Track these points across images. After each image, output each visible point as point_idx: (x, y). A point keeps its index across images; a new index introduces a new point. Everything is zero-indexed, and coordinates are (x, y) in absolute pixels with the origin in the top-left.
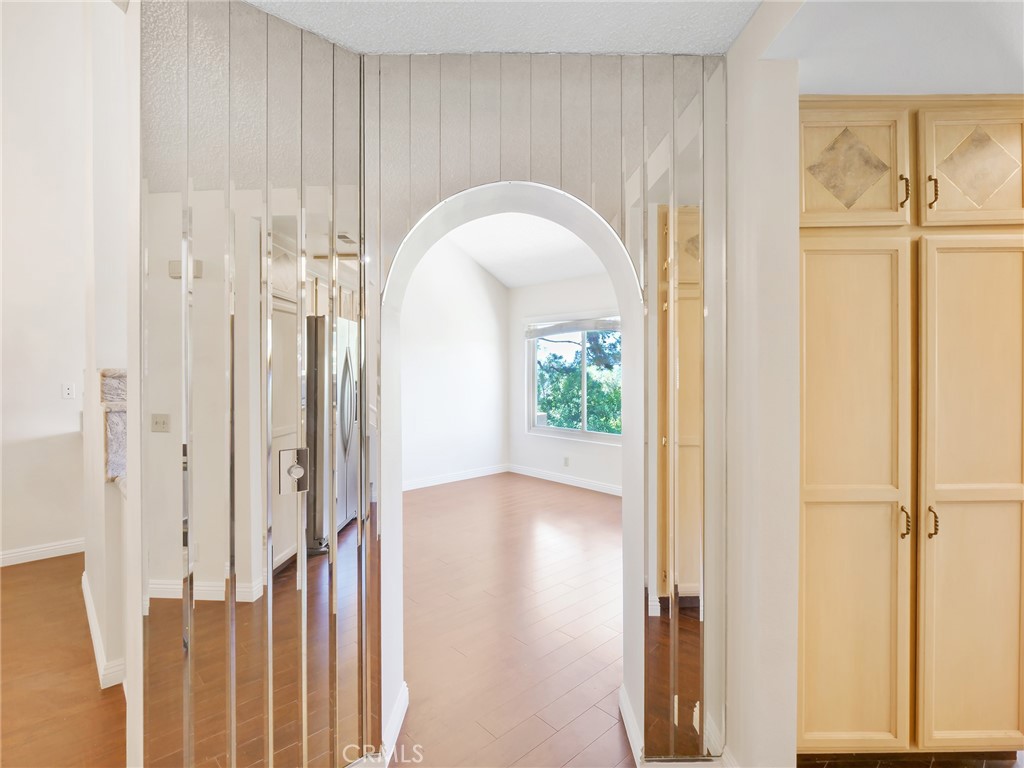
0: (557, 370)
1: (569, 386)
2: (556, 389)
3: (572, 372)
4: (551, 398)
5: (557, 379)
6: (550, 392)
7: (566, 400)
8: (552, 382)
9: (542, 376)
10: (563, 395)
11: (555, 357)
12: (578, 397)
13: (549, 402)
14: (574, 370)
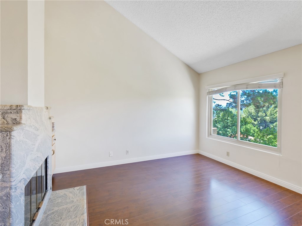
0: (219, 110)
1: (224, 116)
2: (218, 117)
3: (225, 111)
4: (217, 120)
5: (219, 113)
6: (216, 118)
7: (223, 120)
8: (217, 114)
9: (214, 112)
10: (221, 119)
11: (218, 105)
12: (228, 120)
13: (216, 121)
14: (226, 110)
